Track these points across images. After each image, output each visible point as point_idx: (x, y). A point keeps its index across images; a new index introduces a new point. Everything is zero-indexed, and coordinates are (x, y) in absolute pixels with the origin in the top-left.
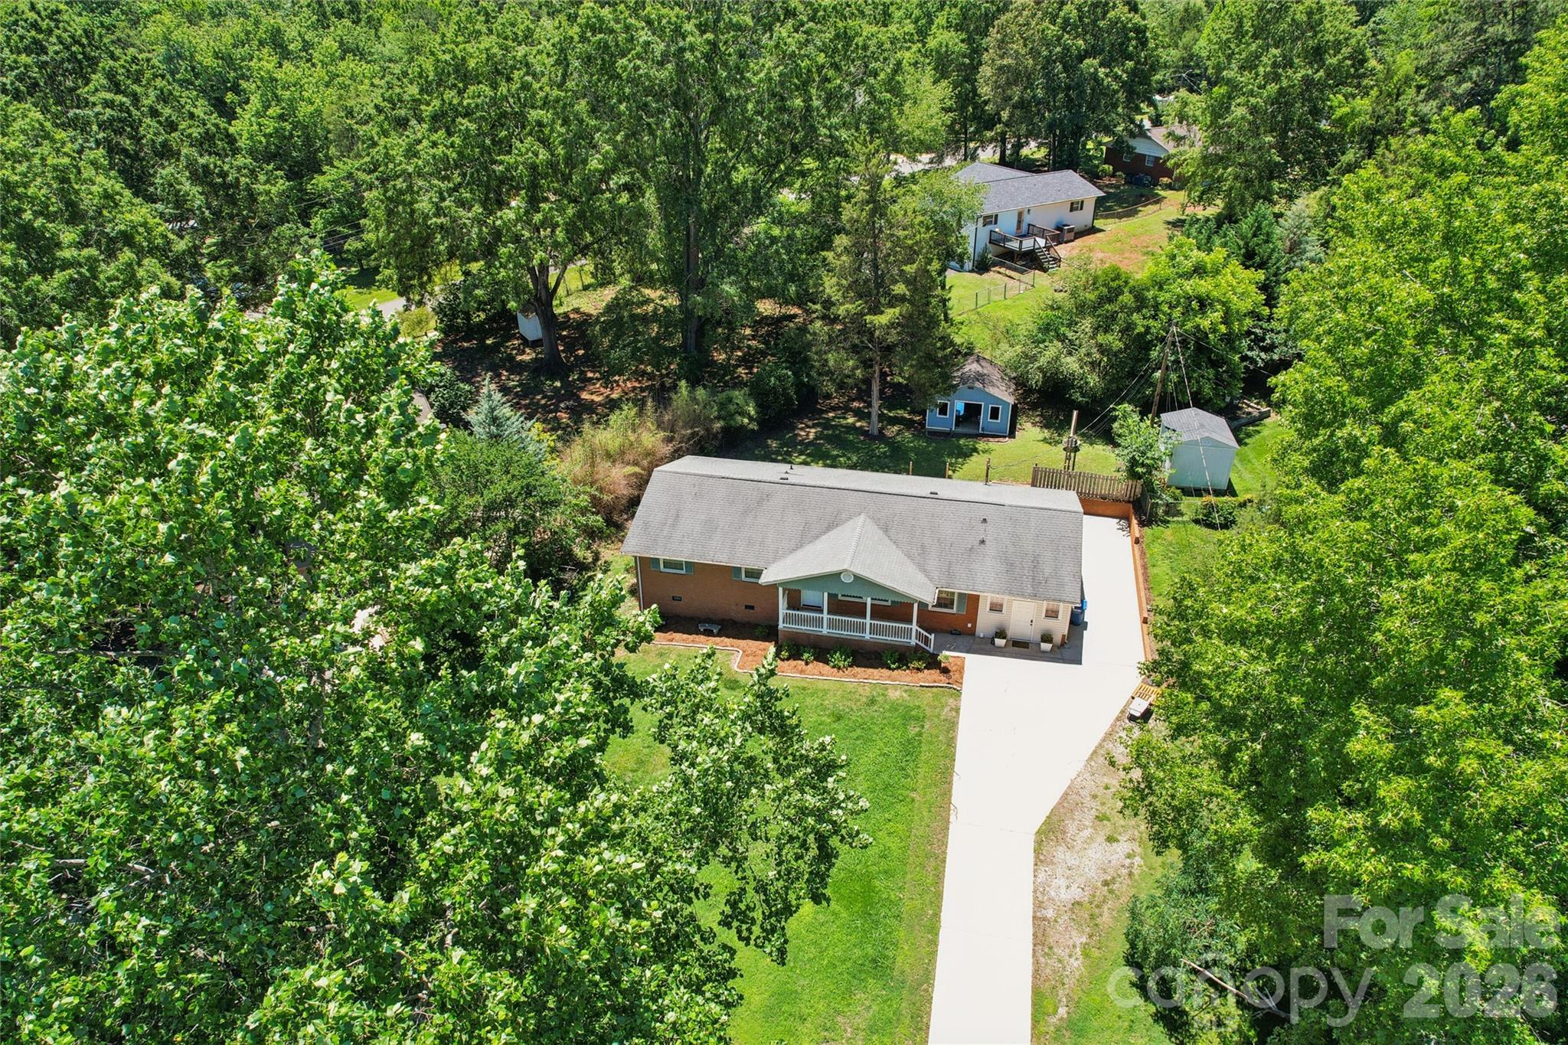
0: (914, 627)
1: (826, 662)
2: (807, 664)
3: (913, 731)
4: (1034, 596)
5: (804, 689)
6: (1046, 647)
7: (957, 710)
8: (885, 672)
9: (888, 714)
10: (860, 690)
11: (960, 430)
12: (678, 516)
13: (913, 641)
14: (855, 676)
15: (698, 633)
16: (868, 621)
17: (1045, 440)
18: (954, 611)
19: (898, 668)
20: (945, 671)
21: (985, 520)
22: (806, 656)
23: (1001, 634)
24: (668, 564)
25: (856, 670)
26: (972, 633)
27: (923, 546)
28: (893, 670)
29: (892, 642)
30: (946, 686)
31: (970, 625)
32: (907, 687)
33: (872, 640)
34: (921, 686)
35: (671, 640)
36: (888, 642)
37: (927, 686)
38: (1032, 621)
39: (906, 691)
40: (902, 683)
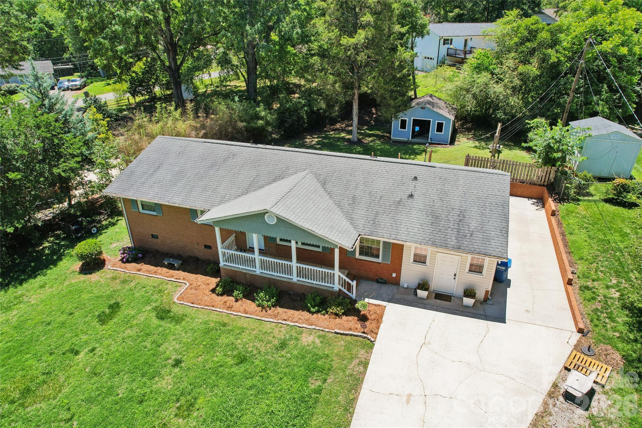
0: (336, 272)
1: (253, 300)
2: (237, 301)
3: (314, 384)
4: (458, 248)
5: (224, 325)
6: (469, 302)
7: (365, 364)
8: (306, 315)
9: (293, 362)
10: (276, 332)
11: (415, 140)
13: (337, 287)
14: (275, 317)
15: (163, 266)
16: (294, 263)
17: (476, 147)
18: (380, 260)
19: (318, 312)
20: (363, 319)
21: (416, 178)
22: (236, 293)
23: (423, 286)
24: (145, 206)
25: (279, 310)
26: (396, 282)
27: (354, 198)
28: (313, 313)
29: (317, 286)
30: (360, 336)
31: (394, 275)
32: (321, 333)
33: (299, 283)
34: (336, 333)
35: (139, 270)
36: (313, 286)
37: (342, 334)
38: (455, 275)
39: (319, 337)
40: (317, 328)
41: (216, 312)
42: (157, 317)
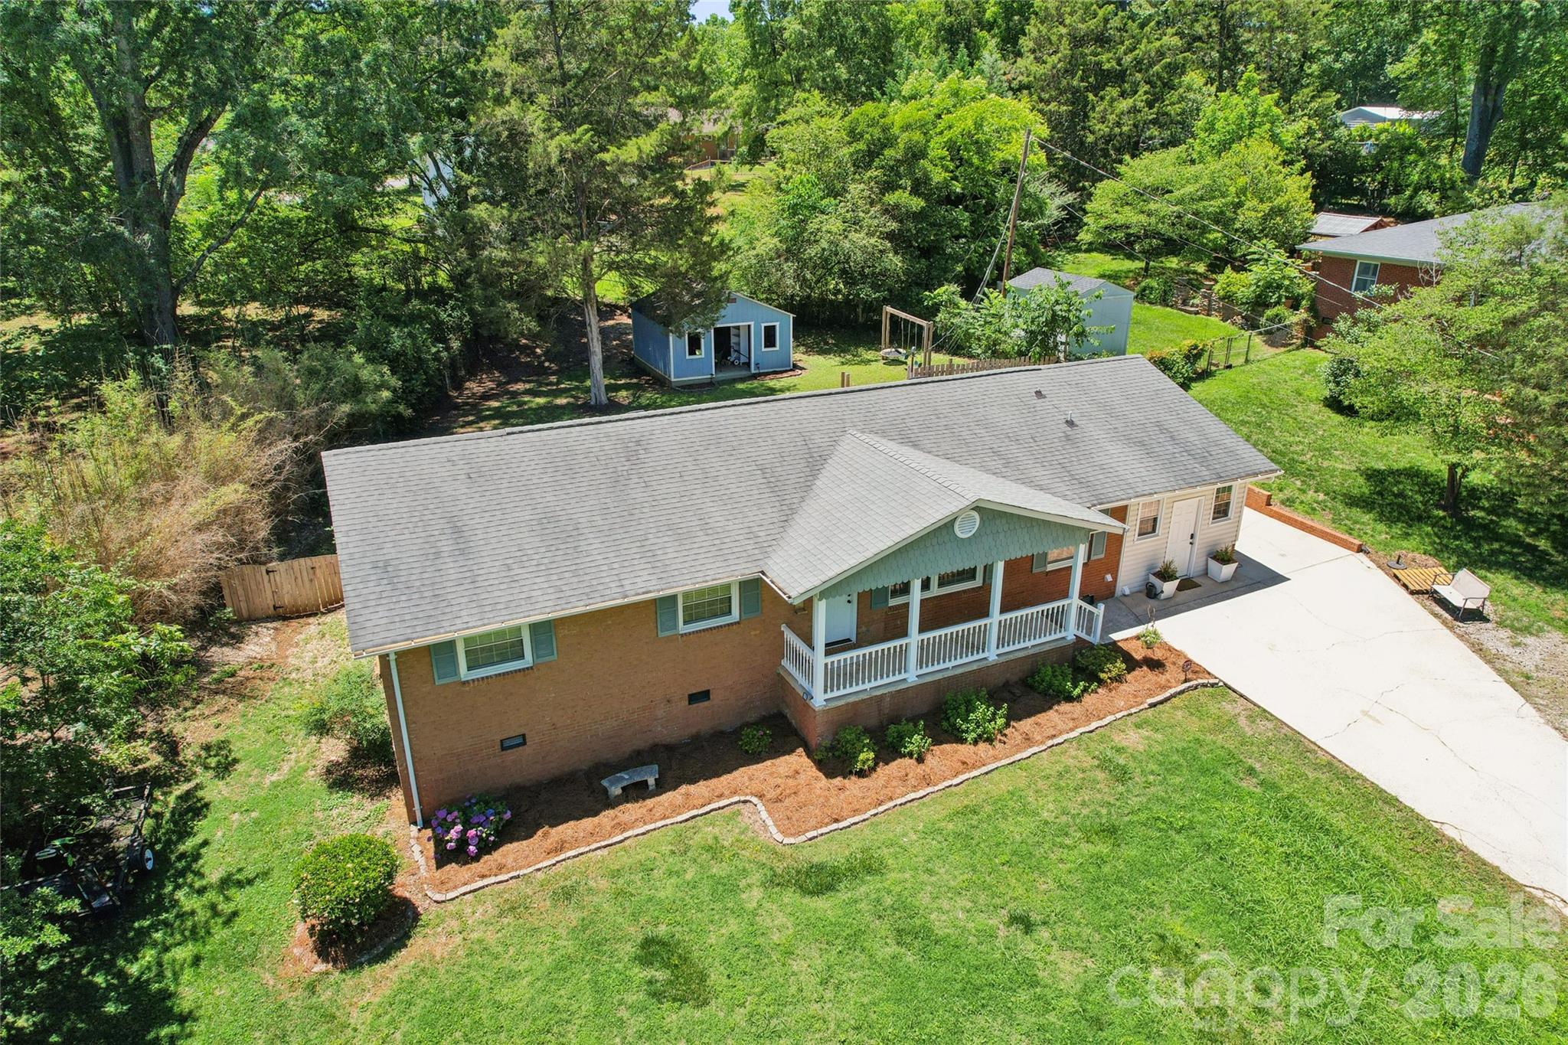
0: (1074, 598)
1: (954, 739)
2: (920, 760)
3: (1251, 785)
7: (1261, 715)
8: (1065, 707)
9: (1175, 781)
10: (1072, 761)
11: (722, 376)
12: (457, 531)
13: (1071, 633)
14: (1028, 740)
15: (610, 803)
16: (994, 618)
19: (1084, 692)
20: (1152, 664)
22: (909, 743)
23: (1165, 573)
24: (484, 651)
25: (1026, 725)
26: (1110, 593)
28: (1079, 699)
29: (1037, 650)
30: (1188, 689)
31: (1109, 578)
32: (1133, 719)
33: (1003, 659)
34: (1153, 705)
35: (560, 848)
36: (1031, 652)
37: (1161, 702)
38: (1192, 536)
39: (1138, 726)
40: (1119, 715)
41: (916, 803)
42: (812, 893)
